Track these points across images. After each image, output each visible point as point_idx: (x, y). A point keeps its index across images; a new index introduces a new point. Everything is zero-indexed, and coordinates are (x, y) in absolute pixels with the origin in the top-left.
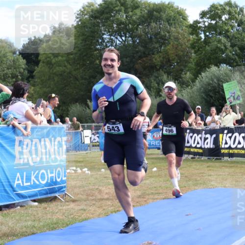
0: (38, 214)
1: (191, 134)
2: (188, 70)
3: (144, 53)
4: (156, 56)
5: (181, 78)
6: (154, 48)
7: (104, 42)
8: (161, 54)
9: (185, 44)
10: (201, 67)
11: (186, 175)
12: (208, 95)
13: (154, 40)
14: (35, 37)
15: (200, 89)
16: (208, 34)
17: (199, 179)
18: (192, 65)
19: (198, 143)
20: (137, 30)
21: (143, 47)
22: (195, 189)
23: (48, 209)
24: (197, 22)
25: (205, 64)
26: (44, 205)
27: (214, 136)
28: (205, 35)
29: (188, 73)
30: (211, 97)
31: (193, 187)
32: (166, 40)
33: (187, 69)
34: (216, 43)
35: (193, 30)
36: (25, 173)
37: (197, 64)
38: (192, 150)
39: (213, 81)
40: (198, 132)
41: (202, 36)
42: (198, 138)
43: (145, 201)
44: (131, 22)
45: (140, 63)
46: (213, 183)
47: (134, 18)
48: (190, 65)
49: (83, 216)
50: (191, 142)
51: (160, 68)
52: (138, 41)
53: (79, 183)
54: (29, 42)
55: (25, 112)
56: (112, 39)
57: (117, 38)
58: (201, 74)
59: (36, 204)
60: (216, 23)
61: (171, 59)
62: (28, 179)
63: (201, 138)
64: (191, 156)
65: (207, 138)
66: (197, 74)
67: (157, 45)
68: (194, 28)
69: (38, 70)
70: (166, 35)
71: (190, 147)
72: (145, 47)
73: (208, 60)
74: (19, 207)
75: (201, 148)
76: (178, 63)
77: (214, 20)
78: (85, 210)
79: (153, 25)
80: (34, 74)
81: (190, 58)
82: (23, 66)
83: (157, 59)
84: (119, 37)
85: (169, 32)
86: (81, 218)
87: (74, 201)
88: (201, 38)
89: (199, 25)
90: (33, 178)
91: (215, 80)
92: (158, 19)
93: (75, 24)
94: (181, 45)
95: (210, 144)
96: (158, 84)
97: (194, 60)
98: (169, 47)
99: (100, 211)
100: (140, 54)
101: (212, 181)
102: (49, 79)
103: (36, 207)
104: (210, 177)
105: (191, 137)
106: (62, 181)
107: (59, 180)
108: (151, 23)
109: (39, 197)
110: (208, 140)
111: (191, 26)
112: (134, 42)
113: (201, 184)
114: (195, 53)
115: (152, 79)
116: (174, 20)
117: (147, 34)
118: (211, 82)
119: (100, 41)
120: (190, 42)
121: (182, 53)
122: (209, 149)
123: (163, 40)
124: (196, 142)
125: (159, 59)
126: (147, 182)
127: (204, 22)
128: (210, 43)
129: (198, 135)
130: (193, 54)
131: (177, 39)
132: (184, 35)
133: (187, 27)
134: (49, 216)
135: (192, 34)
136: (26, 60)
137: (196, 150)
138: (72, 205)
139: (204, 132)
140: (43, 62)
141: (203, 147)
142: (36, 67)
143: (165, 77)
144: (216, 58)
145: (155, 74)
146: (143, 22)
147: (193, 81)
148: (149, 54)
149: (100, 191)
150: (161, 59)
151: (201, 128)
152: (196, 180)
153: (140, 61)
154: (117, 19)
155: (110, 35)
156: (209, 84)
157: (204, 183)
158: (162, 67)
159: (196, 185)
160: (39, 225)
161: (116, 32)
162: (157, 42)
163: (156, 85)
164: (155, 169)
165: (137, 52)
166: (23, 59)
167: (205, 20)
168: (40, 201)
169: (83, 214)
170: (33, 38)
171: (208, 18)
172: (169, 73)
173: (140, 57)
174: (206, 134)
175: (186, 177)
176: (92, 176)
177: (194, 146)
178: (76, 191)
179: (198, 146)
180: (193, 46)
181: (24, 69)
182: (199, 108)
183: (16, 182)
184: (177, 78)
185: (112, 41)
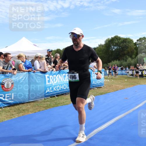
0: (97, 91)
3: (122, 51)
9: (133, 48)
13: (125, 47)
16: (139, 45)
17: (138, 82)
18: (135, 54)
20: (120, 45)
21: (122, 49)
24: (136, 42)
26: (99, 89)
34: (141, 48)
36: (95, 81)
41: (137, 46)
43: (124, 88)
47: (120, 42)
49: (109, 91)
53: (107, 84)
58: (137, 56)
59: (96, 88)
61: (129, 52)
62: (96, 83)
67: (125, 49)
68: (135, 44)
76: (131, 53)
79: (125, 43)
83: (126, 52)
85: (128, 45)
87: (106, 88)
92: (126, 42)
93: (104, 44)
97: (135, 52)
98: (129, 49)
99: (113, 90)
104: (141, 82)
106: (103, 83)
107: (102, 83)
109: (97, 87)
111: (134, 44)
112: (120, 48)
113: (138, 84)
116: (130, 42)
117: (123, 46)
118: (140, 58)
119: (111, 48)
121: (132, 50)
122: (140, 75)
123: (127, 47)
126: (124, 83)
128: (139, 48)
131: (131, 47)
132: (133, 46)
134: (100, 92)
135: (135, 45)
138: (106, 89)
143: (128, 57)
145: (125, 56)
146: (122, 43)
147: (135, 57)
149: (112, 86)
154: (115, 42)
158: (127, 54)
161: (115, 45)
163: (126, 59)
164: (126, 80)
165: (120, 50)
167: (138, 42)
168: (97, 88)
172: (129, 56)
175: (134, 82)
176: (110, 82)
178: (106, 85)
180: (135, 49)
183: (93, 83)
184: (131, 57)
185: (114, 48)
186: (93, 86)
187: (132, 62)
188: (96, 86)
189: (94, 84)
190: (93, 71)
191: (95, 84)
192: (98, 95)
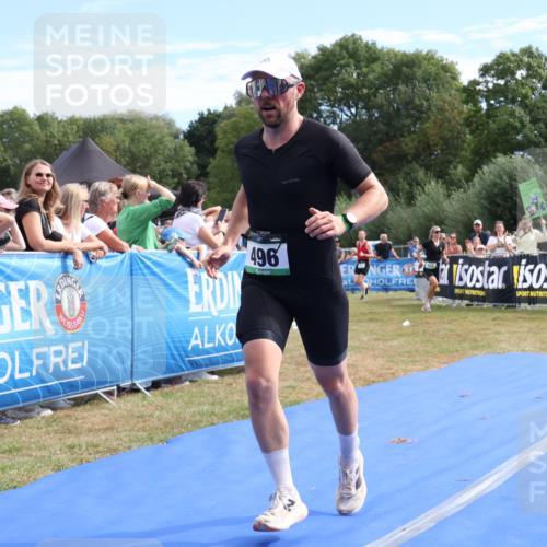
0: (218, 394)
1: (466, 267)
2: (460, 162)
3: (387, 134)
4: (408, 139)
5: (448, 174)
6: (404, 126)
7: (321, 116)
8: (414, 136)
9: (454, 118)
10: (481, 156)
11: (459, 332)
12: (492, 203)
13: (403, 112)
14: (209, 111)
15: (480, 193)
16: (492, 102)
17: (479, 338)
18: (467, 154)
19: (478, 281)
20: (375, 96)
21: (385, 124)
22: (474, 355)
23: (234, 385)
24: (474, 83)
25: (488, 152)
26: (228, 379)
27: (504, 269)
28: (489, 105)
29: (460, 167)
30: (499, 205)
31: (470, 352)
32: (422, 112)
33: (458, 160)
34: (506, 117)
35: (469, 95)
36: (206, 328)
37: (476, 152)
38: (467, 292)
39: (501, 179)
40: (478, 262)
41: (484, 105)
42: (477, 273)
43: (393, 374)
44: (367, 83)
45: (381, 151)
46: (503, 345)
47: (371, 77)
48: (463, 153)
50: (466, 278)
51: (414, 159)
52: (377, 115)
54: (200, 119)
55: (197, 230)
56: (333, 112)
57: (342, 110)
58: (481, 168)
59: (215, 377)
60: (506, 84)
61: (431, 143)
62: (211, 339)
63: (482, 273)
64: (466, 302)
65: (493, 273)
66: (474, 168)
67: (408, 121)
68: (470, 92)
69: (214, 162)
70: (422, 105)
71: (465, 287)
72: (388, 124)
73: (493, 144)
74: (188, 383)
75: (482, 289)
76: (442, 150)
77: (503, 78)
78: (294, 388)
79: (402, 87)
80: (208, 169)
81: (464, 142)
82: (191, 158)
83: (408, 144)
84: (345, 109)
85: (427, 100)
86: (288, 400)
88: (481, 109)
89: (478, 88)
90: (218, 336)
91: (505, 178)
92: (409, 80)
94: (449, 121)
95: (497, 282)
96: (411, 185)
97: (469, 145)
98: (427, 125)
100: (379, 136)
101: (501, 341)
102: (232, 178)
103: (216, 382)
104: (497, 336)
105: (466, 271)
108: (398, 84)
109: (221, 367)
110: (495, 277)
111: (465, 89)
112: (370, 116)
113: (483, 346)
114: (472, 133)
115: (400, 177)
116: (435, 79)
117: (390, 102)
118: (498, 181)
119: (315, 115)
120: (464, 116)
121: (449, 134)
122: (497, 291)
123: (419, 114)
124: (474, 279)
125: (410, 144)
126: (395, 343)
127: (487, 82)
128: (496, 116)
129: (477, 267)
130: (468, 136)
131: (441, 110)
132: (454, 104)
133: (458, 90)
134: (236, 397)
135: (466, 102)
136: (196, 148)
137: (474, 292)
139: (487, 263)
140: (223, 151)
141: (486, 287)
142: (211, 159)
143: (421, 174)
144: (507, 141)
145: (406, 169)
146: (385, 83)
148: (394, 136)
150: (415, 143)
151: (482, 257)
152: (475, 341)
153: (380, 148)
154: (343, 79)
155: (332, 106)
156: (495, 184)
157: (489, 346)
158: (416, 157)
159: (475, 348)
160: (221, 412)
161: (340, 100)
162: (409, 116)
163: (407, 187)
164: (406, 323)
165: (376, 133)
166: (191, 146)
167: (489, 78)
168: (221, 373)
169: (291, 394)
170: (206, 113)
171: (493, 76)
172: (428, 168)
173: (381, 142)
174: (490, 265)
175: (458, 335)
177: (470, 285)
179: (478, 285)
180: (468, 122)
181: (192, 164)
182: (478, 225)
183: (193, 342)
184: (441, 175)
185: (334, 116)
186: (195, 364)
187: (446, 204)
188: (212, 362)
189: (195, 348)
190: (192, 265)
191: (207, 352)
192: (224, 418)
